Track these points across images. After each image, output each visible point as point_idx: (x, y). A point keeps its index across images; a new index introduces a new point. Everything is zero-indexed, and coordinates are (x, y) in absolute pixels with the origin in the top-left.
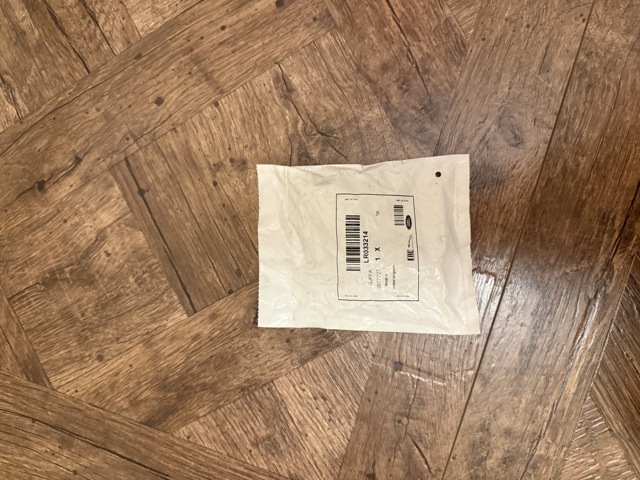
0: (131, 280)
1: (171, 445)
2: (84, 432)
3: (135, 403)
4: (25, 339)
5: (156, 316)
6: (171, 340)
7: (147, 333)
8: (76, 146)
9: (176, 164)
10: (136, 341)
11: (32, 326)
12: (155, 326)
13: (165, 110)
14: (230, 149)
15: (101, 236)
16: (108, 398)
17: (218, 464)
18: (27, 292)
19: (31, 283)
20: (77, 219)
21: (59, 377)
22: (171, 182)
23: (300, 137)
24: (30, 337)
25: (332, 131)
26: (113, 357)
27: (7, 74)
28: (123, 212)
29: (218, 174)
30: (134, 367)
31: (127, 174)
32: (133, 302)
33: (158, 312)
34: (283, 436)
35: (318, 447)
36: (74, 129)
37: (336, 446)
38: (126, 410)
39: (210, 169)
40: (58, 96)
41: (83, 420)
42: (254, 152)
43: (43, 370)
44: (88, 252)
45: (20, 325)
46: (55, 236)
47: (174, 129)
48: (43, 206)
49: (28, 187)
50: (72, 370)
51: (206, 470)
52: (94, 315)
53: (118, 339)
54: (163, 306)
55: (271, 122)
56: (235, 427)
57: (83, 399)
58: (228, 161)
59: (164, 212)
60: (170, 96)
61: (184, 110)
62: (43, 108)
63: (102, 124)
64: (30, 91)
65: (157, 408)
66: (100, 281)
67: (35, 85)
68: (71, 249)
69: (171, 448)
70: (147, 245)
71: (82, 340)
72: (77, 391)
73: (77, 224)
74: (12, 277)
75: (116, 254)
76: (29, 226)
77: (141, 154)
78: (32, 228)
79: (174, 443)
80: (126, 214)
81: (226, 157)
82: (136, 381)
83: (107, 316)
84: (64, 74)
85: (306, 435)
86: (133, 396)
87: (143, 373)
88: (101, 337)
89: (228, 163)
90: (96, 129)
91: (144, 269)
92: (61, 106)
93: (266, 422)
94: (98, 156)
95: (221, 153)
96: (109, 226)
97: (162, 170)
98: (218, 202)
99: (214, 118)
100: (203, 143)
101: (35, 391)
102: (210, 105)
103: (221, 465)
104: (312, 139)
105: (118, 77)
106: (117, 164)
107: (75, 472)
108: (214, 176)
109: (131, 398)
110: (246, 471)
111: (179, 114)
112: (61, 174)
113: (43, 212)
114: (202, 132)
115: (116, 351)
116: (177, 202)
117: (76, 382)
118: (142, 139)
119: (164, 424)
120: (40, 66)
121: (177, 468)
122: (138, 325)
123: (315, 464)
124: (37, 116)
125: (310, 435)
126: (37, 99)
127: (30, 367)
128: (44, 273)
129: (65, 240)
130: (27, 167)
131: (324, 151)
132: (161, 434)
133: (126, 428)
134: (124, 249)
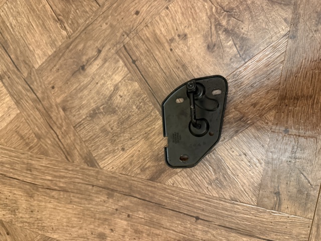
0: (134, 107)
1: (164, 189)
2: (119, 189)
3: (143, 170)
4: (84, 146)
5: (149, 124)
6: (158, 135)
7: (146, 133)
8: (98, 44)
9: (150, 43)
10: (140, 138)
11: (87, 139)
12: (149, 129)
13: (141, 17)
14: (177, 30)
15: (116, 88)
16: (129, 169)
17: (191, 197)
18: (82, 122)
19: (84, 117)
20: (103, 81)
21: (103, 162)
22: (148, 54)
23: (215, 15)
24: (87, 144)
25: (232, 9)
26: (130, 148)
27: (60, 15)
28: (126, 74)
29: (172, 44)
30: (141, 151)
31: (125, 53)
32: (137, 119)
33: (150, 122)
34: (225, 178)
35: (245, 181)
36: (96, 36)
37: (255, 179)
38: (139, 174)
39: (168, 42)
40: (86, 21)
41: (117, 183)
42: (190, 29)
43: (95, 160)
44: (111, 97)
45: (81, 139)
46: (93, 92)
47: (147, 25)
48: (85, 78)
49: (76, 69)
50: (110, 157)
51: (184, 201)
52: (118, 128)
53: (131, 138)
54: (152, 118)
55: (198, 11)
56: (198, 176)
57: (117, 171)
58: (177, 36)
59: (146, 70)
60: (143, 9)
61: (151, 14)
62: (79, 28)
63: (109, 30)
64: (72, 22)
65: (155, 171)
66: (118, 111)
67: (74, 18)
68: (102, 97)
69: (165, 191)
70: (140, 89)
71: (113, 142)
72: (113, 168)
73: (103, 84)
74: (74, 116)
75: (125, 95)
76: (79, 89)
77: (131, 42)
78: (81, 90)
79: (166, 188)
80: (127, 75)
81: (175, 34)
82: (143, 158)
83: (124, 128)
84: (87, 9)
85: (238, 176)
86: (142, 166)
87: (146, 154)
88: (122, 139)
89: (177, 38)
90: (106, 33)
91: (140, 101)
92: (88, 26)
93: (214, 171)
94: (109, 47)
95: (173, 32)
96: (120, 82)
97: (143, 48)
98: (173, 59)
99: (167, 15)
100: (163, 29)
101: (92, 171)
102: (164, 9)
103: (192, 197)
104: (221, 16)
105: (115, 5)
106: (120, 49)
107: (117, 210)
108: (170, 46)
109: (141, 168)
110: (206, 199)
111: (148, 17)
112: (92, 60)
113: (86, 81)
114: (161, 24)
115: (131, 144)
116: (153, 63)
117: (112, 164)
118: (131, 34)
119: (160, 178)
120: (76, 8)
121: (169, 201)
122: (140, 130)
123: (245, 190)
124: (77, 33)
125: (240, 175)
126: (76, 25)
127: (88, 159)
128: (90, 111)
129: (98, 93)
130: (75, 60)
131: (229, 20)
132: (159, 184)
133: (140, 183)
134: (128, 92)
